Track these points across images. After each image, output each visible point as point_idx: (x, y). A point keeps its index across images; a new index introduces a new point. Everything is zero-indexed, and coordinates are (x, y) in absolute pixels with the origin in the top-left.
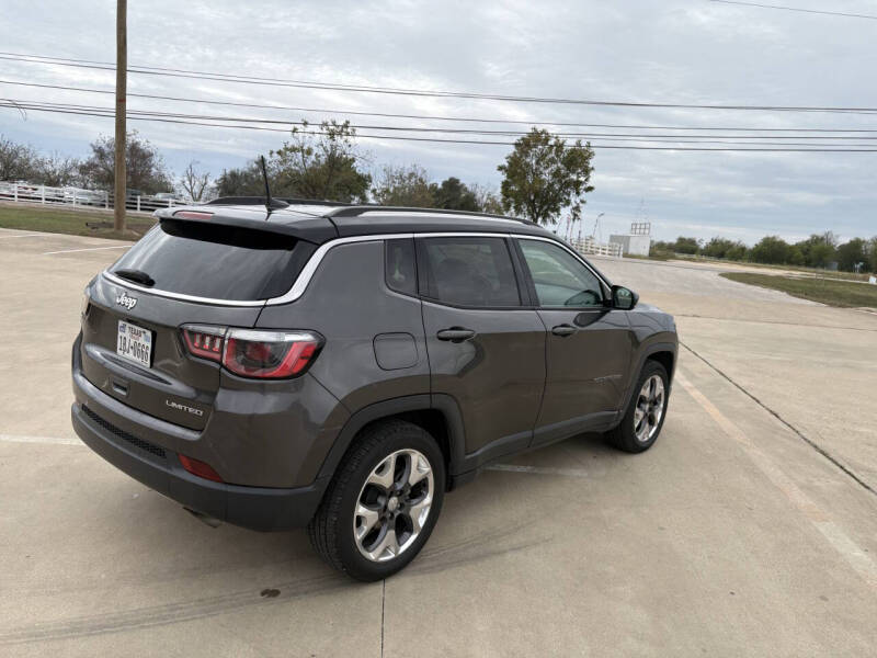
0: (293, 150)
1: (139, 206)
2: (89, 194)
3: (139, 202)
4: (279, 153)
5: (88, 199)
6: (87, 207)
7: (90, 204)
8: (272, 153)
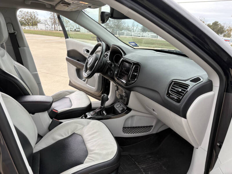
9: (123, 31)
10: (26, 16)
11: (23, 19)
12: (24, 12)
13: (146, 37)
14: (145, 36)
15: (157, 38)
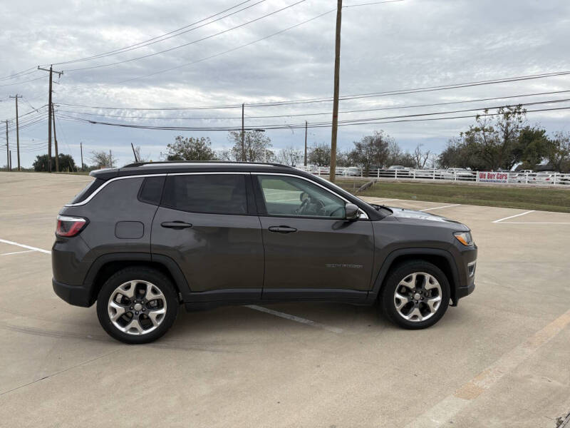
0: (477, 130)
1: (378, 174)
2: (355, 170)
3: (379, 172)
4: (467, 133)
5: (354, 173)
6: (354, 177)
7: (355, 175)
8: (462, 134)
9: (392, 168)
10: (188, 147)
11: (182, 154)
12: (184, 140)
13: (447, 179)
14: (445, 177)
15: (475, 180)
